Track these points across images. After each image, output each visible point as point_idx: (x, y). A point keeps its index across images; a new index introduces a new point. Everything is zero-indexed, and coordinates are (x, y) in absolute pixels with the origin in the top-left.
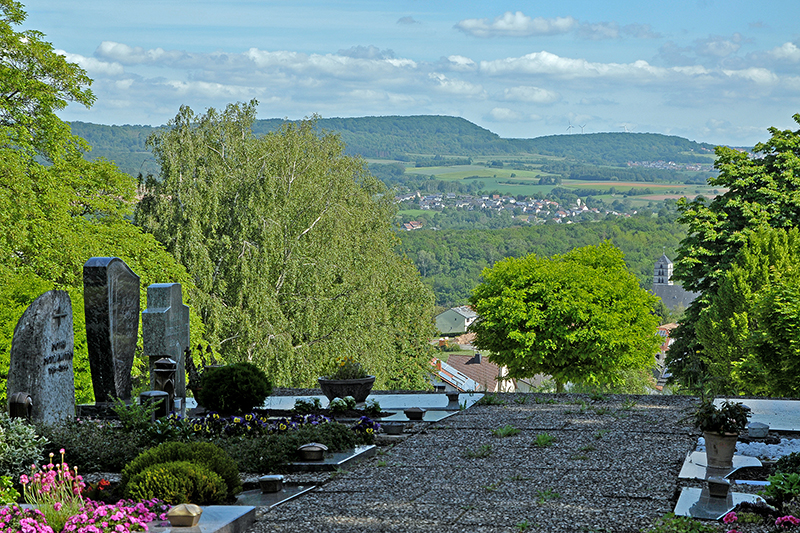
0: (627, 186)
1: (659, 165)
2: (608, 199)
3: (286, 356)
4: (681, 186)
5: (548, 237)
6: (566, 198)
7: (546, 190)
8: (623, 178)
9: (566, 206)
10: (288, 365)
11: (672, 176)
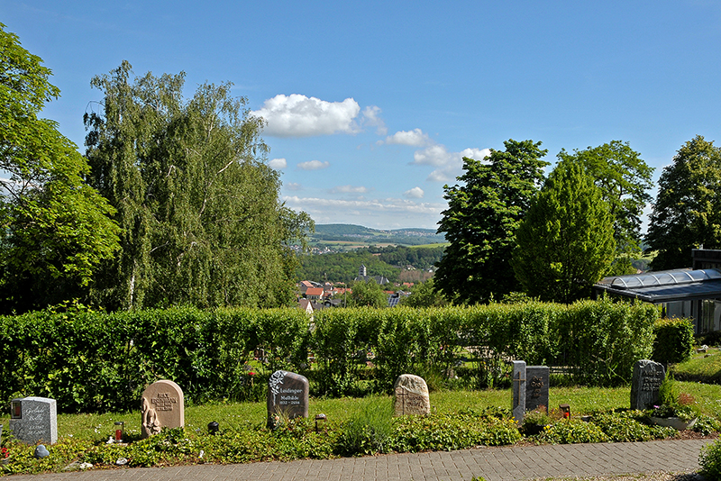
0: (344, 243)
1: (355, 236)
2: (337, 248)
3: (205, 257)
4: (363, 243)
5: (317, 259)
6: (322, 247)
7: (314, 244)
8: (341, 240)
9: (322, 250)
10: (207, 264)
11: (360, 240)
